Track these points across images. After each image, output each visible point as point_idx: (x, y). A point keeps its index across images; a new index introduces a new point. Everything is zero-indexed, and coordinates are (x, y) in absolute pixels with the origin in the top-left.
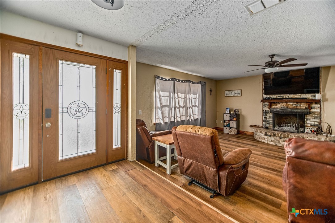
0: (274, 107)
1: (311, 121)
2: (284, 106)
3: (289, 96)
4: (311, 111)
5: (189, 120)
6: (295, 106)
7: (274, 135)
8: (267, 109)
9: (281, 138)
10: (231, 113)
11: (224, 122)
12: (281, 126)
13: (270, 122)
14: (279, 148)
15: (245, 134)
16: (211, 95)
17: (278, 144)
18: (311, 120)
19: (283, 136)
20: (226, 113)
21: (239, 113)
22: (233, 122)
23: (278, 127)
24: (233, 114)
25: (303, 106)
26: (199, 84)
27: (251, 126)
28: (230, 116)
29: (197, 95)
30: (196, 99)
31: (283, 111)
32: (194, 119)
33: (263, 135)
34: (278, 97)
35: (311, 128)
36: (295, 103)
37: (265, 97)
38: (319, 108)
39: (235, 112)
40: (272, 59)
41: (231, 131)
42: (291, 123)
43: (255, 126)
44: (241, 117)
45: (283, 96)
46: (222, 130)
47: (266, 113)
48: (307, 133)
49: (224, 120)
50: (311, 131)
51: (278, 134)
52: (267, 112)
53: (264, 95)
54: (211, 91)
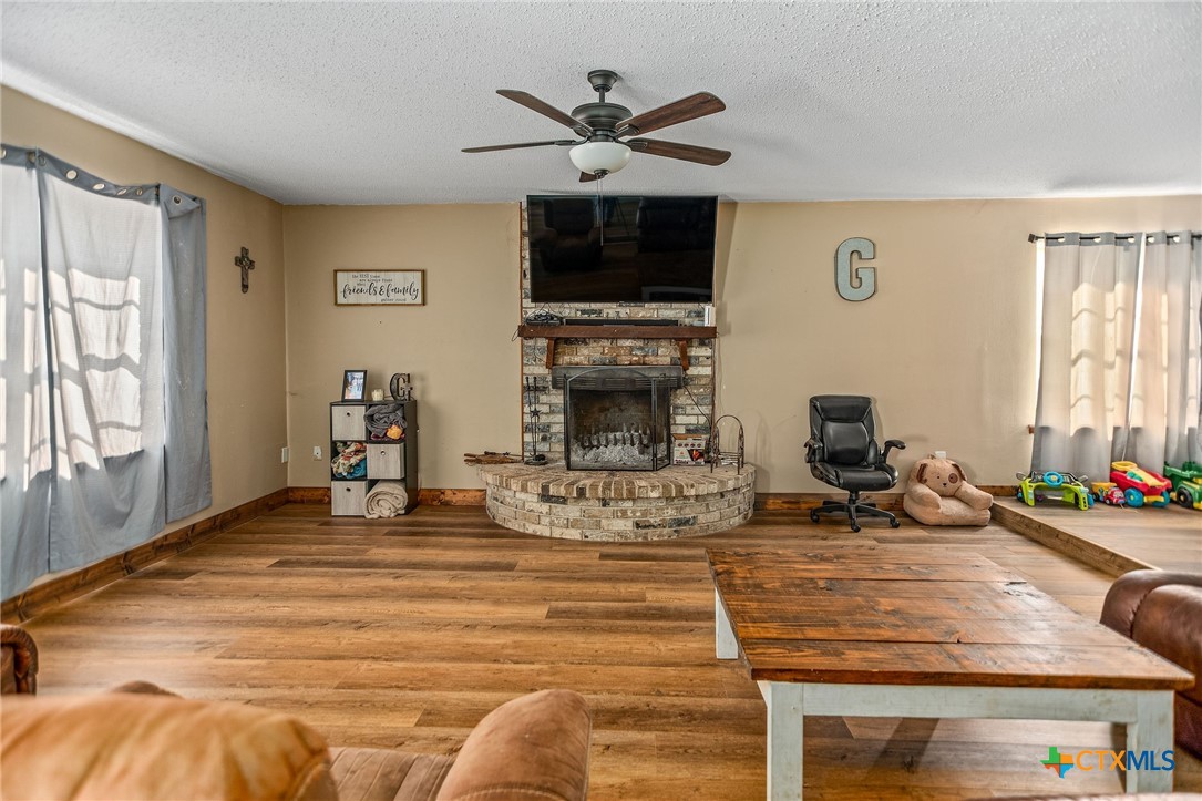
0: (567, 359)
1: (687, 416)
2: (603, 353)
3: (619, 310)
4: (688, 372)
5: (48, 477)
6: (639, 353)
7: (581, 493)
8: (541, 370)
9: (605, 503)
10: (370, 395)
11: (335, 453)
12: (591, 447)
13: (554, 429)
14: (603, 557)
15: (447, 504)
16: (245, 287)
17: (594, 536)
18: (689, 410)
19: (612, 496)
20: (345, 402)
21: (416, 395)
22: (382, 447)
23: (580, 452)
24: (384, 403)
25: (665, 353)
26: (146, 201)
27: (473, 460)
28: (370, 419)
29: (135, 282)
30: (119, 308)
31: (602, 376)
32: (107, 460)
33: (531, 500)
34: (583, 312)
35: (690, 441)
36: (640, 343)
37: (530, 313)
38: (709, 361)
39: (394, 393)
40: (602, 98)
41: (373, 500)
42: (620, 425)
43: (491, 458)
44: (422, 420)
45: (600, 312)
46: (320, 502)
47: (536, 389)
48: (680, 464)
49: (334, 444)
50: (690, 452)
51: (594, 487)
52: (540, 384)
53: (527, 303)
54: (244, 262)
